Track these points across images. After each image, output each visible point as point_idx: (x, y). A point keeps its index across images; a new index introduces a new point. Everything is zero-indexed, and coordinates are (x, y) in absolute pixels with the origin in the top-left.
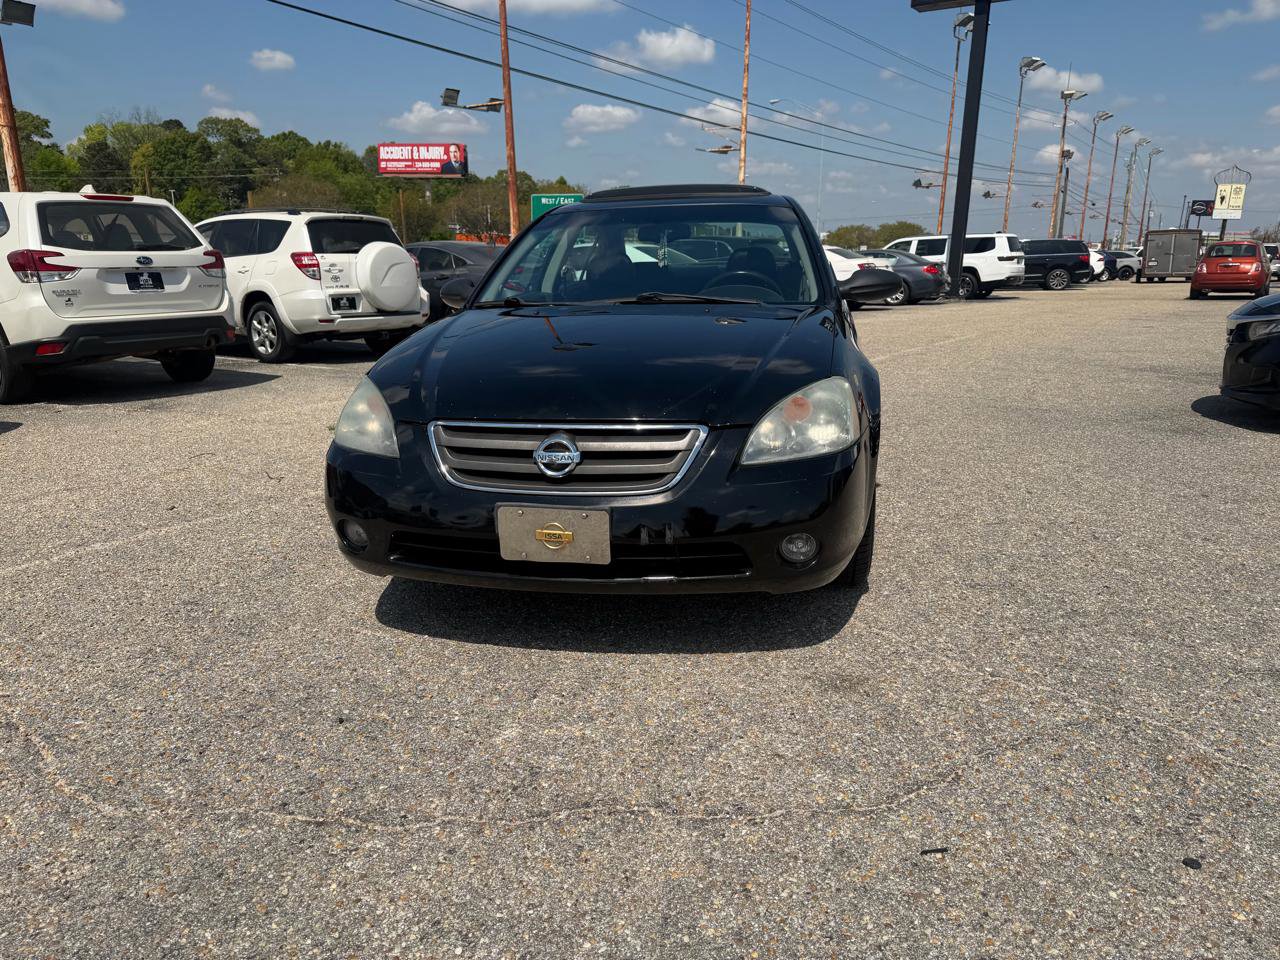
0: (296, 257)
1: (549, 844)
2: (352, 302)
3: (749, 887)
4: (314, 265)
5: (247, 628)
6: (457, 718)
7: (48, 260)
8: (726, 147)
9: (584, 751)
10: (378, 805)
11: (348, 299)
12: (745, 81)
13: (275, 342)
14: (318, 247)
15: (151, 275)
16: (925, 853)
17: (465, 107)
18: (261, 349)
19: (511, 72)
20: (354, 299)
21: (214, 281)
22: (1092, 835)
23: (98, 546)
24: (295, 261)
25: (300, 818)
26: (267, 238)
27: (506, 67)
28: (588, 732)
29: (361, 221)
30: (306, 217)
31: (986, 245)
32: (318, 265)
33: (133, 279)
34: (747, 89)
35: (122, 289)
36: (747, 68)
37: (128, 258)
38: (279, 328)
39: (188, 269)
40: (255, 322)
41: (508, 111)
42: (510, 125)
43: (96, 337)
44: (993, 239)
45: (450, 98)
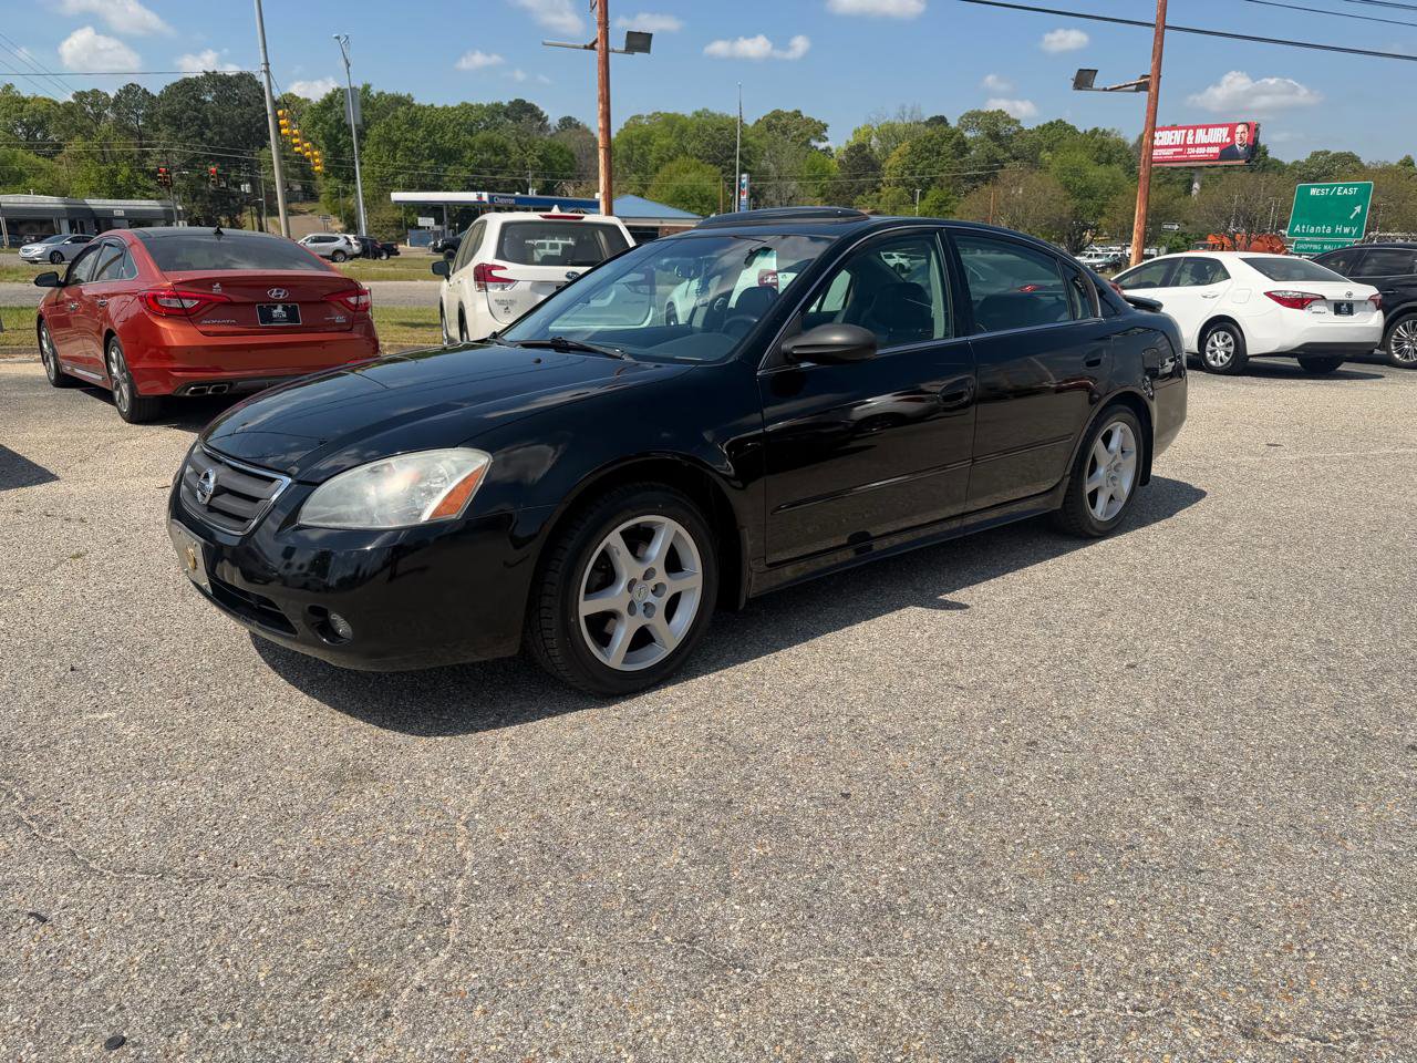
7: (495, 273)
17: (1105, 90)
19: (1165, 31)
37: (557, 273)
41: (1154, 90)
42: (1153, 106)
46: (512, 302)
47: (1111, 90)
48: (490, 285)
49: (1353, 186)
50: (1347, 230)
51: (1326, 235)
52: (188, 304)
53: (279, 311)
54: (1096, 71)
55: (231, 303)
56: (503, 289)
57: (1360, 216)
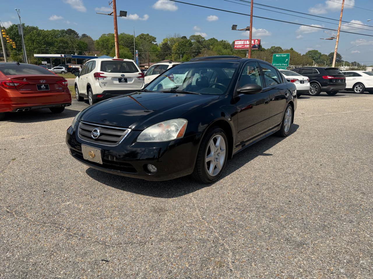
7: (101, 75)
8: (332, 38)
15: (124, 79)
16: (103, 260)
19: (253, 17)
28: (82, 207)
32: (173, 77)
33: (120, 80)
35: (117, 82)
37: (119, 75)
39: (134, 78)
41: (251, 30)
42: (251, 34)
43: (110, 94)
45: (234, 27)
46: (106, 83)
47: (240, 30)
48: (99, 78)
49: (286, 54)
50: (285, 65)
51: (280, 66)
52: (16, 85)
53: (43, 86)
54: (237, 25)
55: (29, 84)
56: (103, 79)
57: (287, 61)
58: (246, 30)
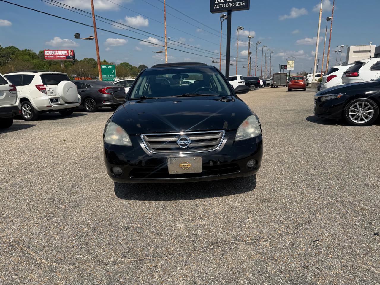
0: (38, 86)
1: (213, 256)
2: (57, 100)
3: (275, 258)
4: (44, 89)
5: (76, 204)
6: (162, 223)
8: (161, 51)
9: (207, 228)
10: (155, 252)
11: (56, 99)
12: (165, 32)
13: (31, 114)
14: (45, 83)
16: (314, 242)
17: (82, 39)
18: (26, 117)
19: (97, 29)
20: (57, 99)
21: (13, 95)
22: (350, 231)
23: (5, 184)
24: (37, 88)
25: (132, 260)
26: (27, 80)
27: (95, 27)
28: (204, 222)
29: (58, 74)
30: (40, 73)
31: (234, 79)
32: (45, 89)
34: (166, 34)
36: (166, 28)
38: (32, 109)
39: (5, 91)
40: (23, 108)
41: (96, 40)
42: (97, 44)
44: (236, 77)
45: (77, 36)
49: (111, 66)
50: (112, 76)
51: (108, 77)
54: (80, 34)
57: (114, 73)
58: (89, 40)
